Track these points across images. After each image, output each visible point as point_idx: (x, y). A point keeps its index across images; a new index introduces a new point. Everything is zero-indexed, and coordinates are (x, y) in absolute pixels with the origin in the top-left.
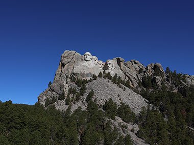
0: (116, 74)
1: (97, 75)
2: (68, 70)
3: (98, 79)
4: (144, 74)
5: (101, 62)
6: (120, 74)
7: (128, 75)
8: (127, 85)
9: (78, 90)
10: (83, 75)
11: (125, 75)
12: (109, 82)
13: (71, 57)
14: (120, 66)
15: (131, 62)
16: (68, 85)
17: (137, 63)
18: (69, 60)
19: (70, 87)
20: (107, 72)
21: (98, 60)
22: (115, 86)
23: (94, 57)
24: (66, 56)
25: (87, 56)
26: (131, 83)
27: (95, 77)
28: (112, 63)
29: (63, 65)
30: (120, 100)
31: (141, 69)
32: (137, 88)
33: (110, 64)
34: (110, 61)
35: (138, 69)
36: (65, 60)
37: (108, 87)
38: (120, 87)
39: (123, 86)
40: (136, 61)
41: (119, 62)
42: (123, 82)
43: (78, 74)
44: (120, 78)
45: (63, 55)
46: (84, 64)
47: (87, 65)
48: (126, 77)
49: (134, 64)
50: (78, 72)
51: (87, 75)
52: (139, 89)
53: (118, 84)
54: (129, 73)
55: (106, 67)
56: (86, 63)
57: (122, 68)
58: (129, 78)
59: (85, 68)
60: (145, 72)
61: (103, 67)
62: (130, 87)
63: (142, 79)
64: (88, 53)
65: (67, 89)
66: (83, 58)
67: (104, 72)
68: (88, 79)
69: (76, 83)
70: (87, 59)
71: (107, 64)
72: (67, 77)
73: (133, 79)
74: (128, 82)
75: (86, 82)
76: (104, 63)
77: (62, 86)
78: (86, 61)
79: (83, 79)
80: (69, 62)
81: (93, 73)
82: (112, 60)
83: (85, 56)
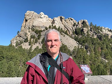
0: (59, 27)
1: (48, 27)
2: (29, 24)
4: (77, 27)
5: (50, 19)
6: (62, 27)
8: (66, 33)
9: (36, 36)
10: (39, 27)
11: (65, 27)
13: (31, 15)
14: (62, 22)
15: (69, 19)
16: (30, 33)
17: (72, 20)
18: (30, 17)
19: (31, 34)
20: (54, 25)
23: (46, 16)
24: (28, 15)
25: (42, 15)
27: (46, 28)
29: (26, 21)
30: (62, 42)
31: (75, 24)
32: (72, 35)
35: (73, 23)
36: (27, 18)
39: (63, 34)
40: (72, 19)
41: (61, 19)
42: (63, 32)
43: (36, 26)
44: (62, 29)
45: (26, 14)
46: (40, 20)
48: (66, 29)
49: (70, 20)
51: (42, 27)
52: (73, 36)
53: (61, 32)
54: (67, 26)
55: (53, 22)
56: (41, 20)
58: (67, 29)
60: (77, 25)
62: (67, 35)
63: (75, 30)
64: (42, 13)
65: (29, 36)
67: (52, 25)
68: (43, 29)
69: (35, 32)
71: (54, 20)
72: (29, 28)
73: (69, 30)
74: (66, 31)
75: (41, 31)
76: (52, 20)
77: (26, 34)
78: (41, 18)
79: (39, 29)
80: (30, 19)
81: (45, 26)
82: (57, 18)
83: (40, 15)
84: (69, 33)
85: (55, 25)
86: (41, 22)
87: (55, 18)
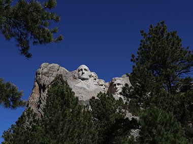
5: (102, 82)
18: (52, 79)
23: (93, 74)
24: (46, 73)
25: (84, 71)
29: (43, 88)
34: (118, 80)
36: (46, 80)
45: (40, 70)
46: (79, 85)
47: (85, 86)
56: (82, 84)
59: (82, 91)
64: (84, 67)
66: (76, 75)
76: (107, 84)
80: (52, 82)
82: (121, 78)
83: (79, 71)
86: (84, 89)
87: (116, 78)
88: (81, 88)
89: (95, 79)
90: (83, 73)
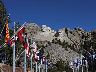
0: (64, 40)
1: (51, 41)
3: (52, 45)
6: (68, 40)
7: (73, 41)
8: (72, 48)
10: (41, 42)
11: (71, 40)
12: (59, 46)
13: (32, 28)
14: (67, 35)
15: (76, 29)
17: (80, 30)
18: (30, 31)
20: (58, 39)
21: (52, 30)
22: (63, 50)
24: (28, 28)
25: (44, 28)
26: (75, 47)
27: (49, 44)
28: (62, 32)
30: (67, 59)
31: (83, 35)
32: (79, 50)
33: (60, 33)
34: (60, 31)
35: (81, 35)
37: (59, 50)
38: (67, 50)
40: (80, 29)
42: (69, 47)
44: (67, 43)
47: (44, 35)
48: (72, 42)
49: (78, 31)
50: (38, 40)
51: (44, 42)
52: (81, 51)
53: (66, 48)
54: (74, 39)
57: (69, 36)
58: (74, 43)
59: (42, 37)
61: (55, 34)
63: (84, 43)
66: (41, 30)
67: (56, 39)
68: (45, 45)
70: (44, 30)
73: (76, 44)
74: (73, 46)
75: (43, 47)
76: (56, 32)
78: (43, 31)
79: (41, 45)
80: (30, 32)
81: (48, 40)
83: (42, 28)
84: (76, 48)
85: (60, 38)
86: (43, 36)
88: (42, 35)
89: (50, 31)
90: (43, 29)
